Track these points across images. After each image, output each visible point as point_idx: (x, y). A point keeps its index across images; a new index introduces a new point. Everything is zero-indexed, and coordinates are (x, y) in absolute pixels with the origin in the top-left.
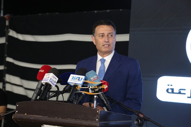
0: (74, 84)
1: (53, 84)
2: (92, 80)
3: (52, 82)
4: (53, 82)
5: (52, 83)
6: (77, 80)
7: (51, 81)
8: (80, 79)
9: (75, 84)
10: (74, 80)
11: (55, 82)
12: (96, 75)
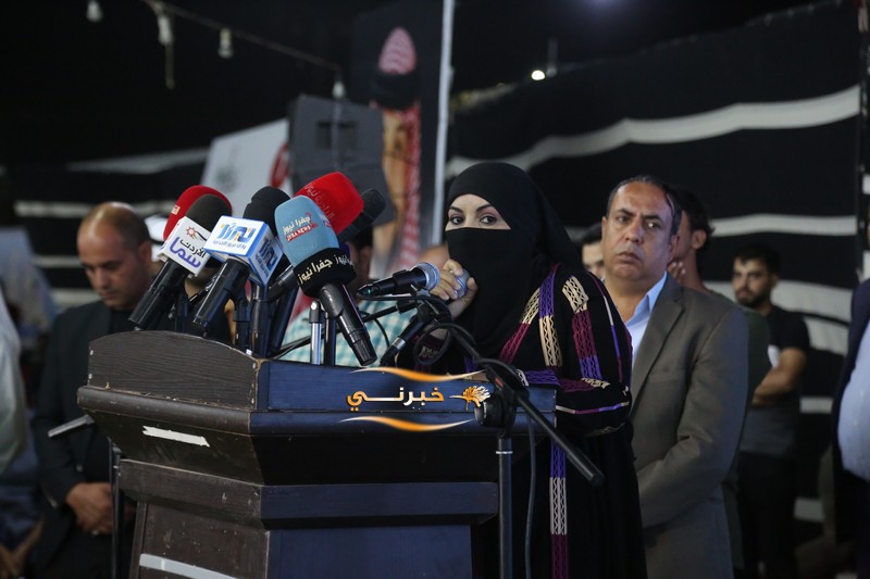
1: (191, 260)
2: (287, 235)
3: (181, 253)
4: (188, 252)
5: (182, 257)
6: (235, 240)
7: (175, 249)
11: (201, 254)
12: (308, 214)
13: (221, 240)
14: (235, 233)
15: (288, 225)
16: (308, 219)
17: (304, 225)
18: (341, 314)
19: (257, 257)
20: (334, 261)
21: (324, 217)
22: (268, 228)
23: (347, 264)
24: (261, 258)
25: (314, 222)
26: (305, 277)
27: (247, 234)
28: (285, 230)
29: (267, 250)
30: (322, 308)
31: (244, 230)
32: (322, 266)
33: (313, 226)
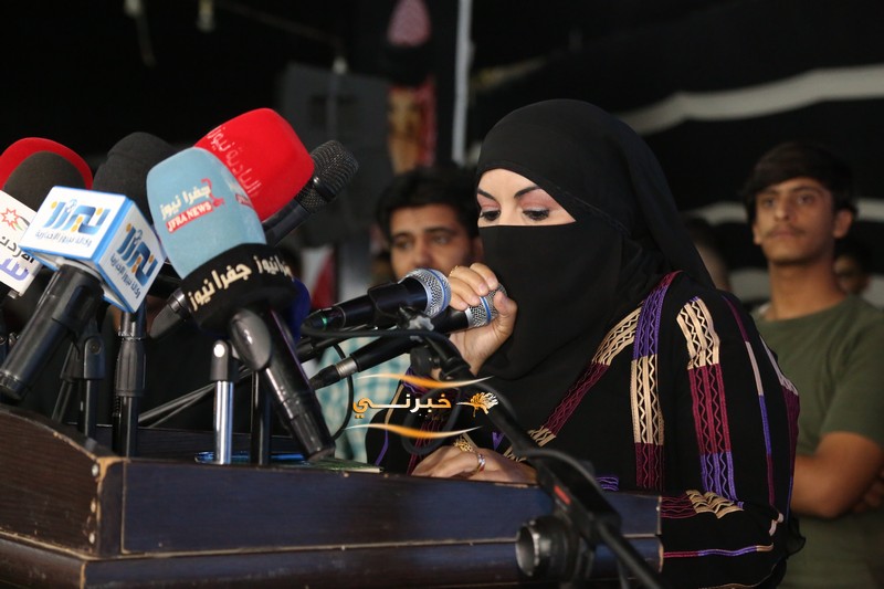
0: (61, 262)
2: (169, 219)
6: (73, 230)
8: (90, 224)
9: (67, 258)
10: (59, 230)
12: (206, 181)
13: (50, 230)
14: (74, 217)
15: (169, 201)
16: (205, 191)
17: (201, 201)
18: (268, 365)
19: (114, 261)
20: (254, 267)
21: (236, 187)
22: (133, 208)
23: (280, 273)
24: (124, 263)
25: (217, 196)
26: (202, 298)
27: (96, 218)
28: (165, 211)
29: (135, 250)
30: (235, 354)
31: (91, 211)
32: (232, 276)
33: (216, 203)
